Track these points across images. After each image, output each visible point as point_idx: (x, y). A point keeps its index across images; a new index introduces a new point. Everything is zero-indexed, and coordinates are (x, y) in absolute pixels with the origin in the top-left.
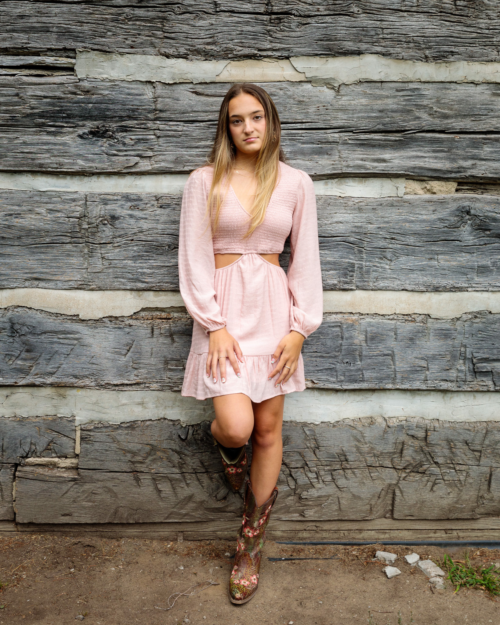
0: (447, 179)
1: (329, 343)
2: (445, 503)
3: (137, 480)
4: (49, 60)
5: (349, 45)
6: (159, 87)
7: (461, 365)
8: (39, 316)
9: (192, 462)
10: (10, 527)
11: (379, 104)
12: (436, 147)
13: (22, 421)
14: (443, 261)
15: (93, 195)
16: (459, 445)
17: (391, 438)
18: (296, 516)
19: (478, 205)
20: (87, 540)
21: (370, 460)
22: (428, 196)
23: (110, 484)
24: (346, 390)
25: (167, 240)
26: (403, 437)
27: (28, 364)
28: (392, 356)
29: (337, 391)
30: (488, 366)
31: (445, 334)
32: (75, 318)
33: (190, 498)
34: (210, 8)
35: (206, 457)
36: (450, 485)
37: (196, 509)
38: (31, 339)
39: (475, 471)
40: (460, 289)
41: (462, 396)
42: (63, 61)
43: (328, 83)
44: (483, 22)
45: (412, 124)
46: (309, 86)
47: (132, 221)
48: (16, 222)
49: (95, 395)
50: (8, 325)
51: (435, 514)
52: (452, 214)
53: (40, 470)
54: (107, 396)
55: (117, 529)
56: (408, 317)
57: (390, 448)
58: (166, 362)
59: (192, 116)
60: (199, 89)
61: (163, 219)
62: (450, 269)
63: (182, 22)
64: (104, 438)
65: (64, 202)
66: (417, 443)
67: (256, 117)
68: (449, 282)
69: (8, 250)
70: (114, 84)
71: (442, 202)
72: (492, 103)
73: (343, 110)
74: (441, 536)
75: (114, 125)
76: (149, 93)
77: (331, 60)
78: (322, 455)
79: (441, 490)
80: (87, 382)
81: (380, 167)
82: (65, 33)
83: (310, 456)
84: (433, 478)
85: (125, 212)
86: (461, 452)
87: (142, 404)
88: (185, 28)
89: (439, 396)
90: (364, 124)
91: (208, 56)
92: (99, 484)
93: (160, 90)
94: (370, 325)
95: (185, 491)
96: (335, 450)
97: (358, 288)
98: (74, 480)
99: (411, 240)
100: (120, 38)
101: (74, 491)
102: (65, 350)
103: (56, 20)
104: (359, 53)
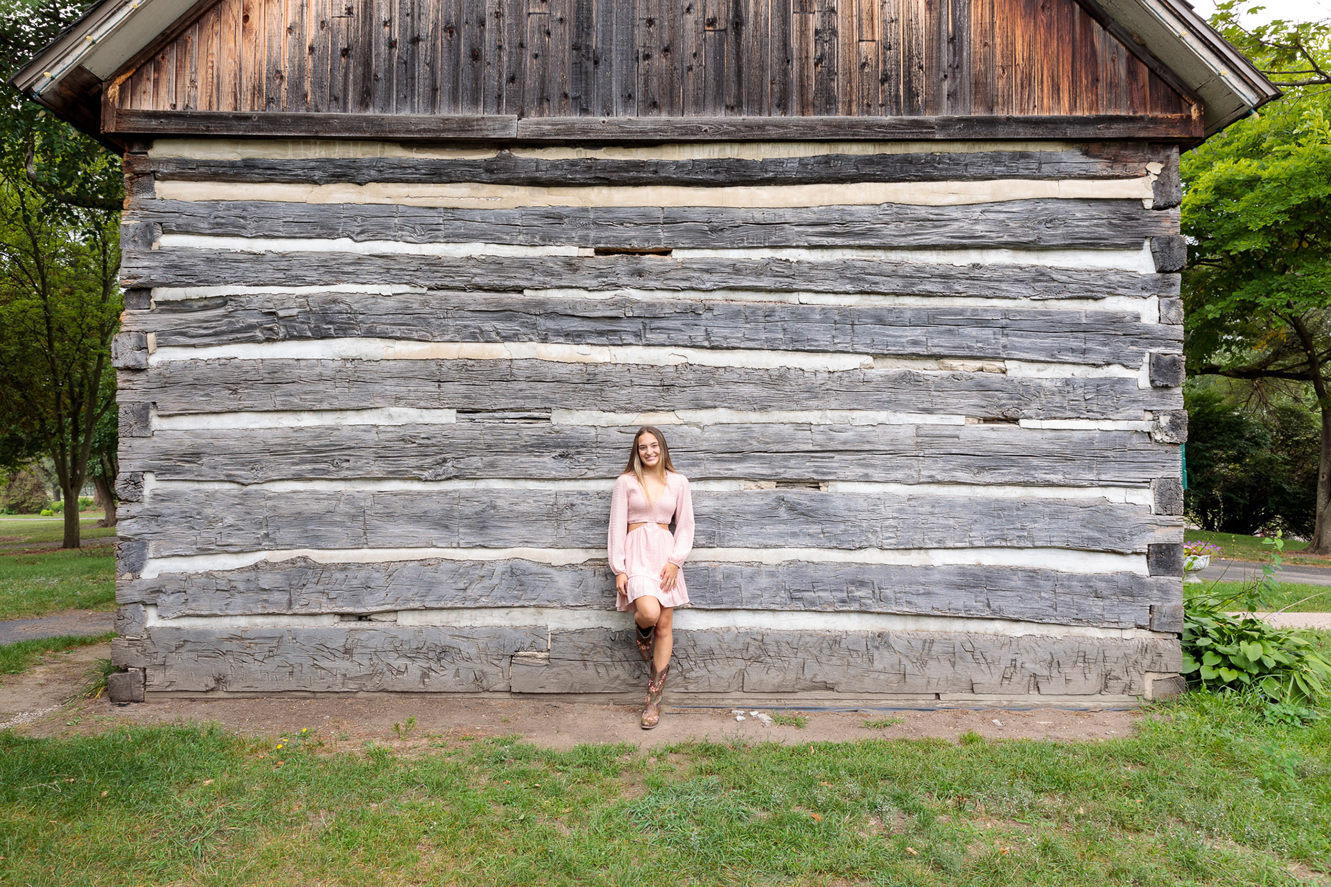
0: (769, 480)
1: (701, 580)
2: (776, 681)
3: (585, 665)
4: (536, 414)
5: (709, 403)
6: (599, 428)
7: (783, 594)
8: (528, 564)
9: (619, 654)
10: (508, 695)
11: (727, 436)
12: (762, 461)
13: (516, 628)
14: (769, 529)
15: (560, 492)
16: (784, 644)
17: (741, 640)
18: (682, 690)
19: (789, 495)
20: (554, 704)
21: (728, 654)
22: (759, 490)
23: (568, 668)
24: (712, 610)
25: (604, 518)
26: (748, 640)
27: (520, 593)
28: (740, 588)
29: (707, 610)
30: (799, 595)
31: (772, 574)
32: (549, 565)
33: (617, 677)
34: (628, 383)
35: (627, 651)
36: (778, 670)
37: (621, 685)
38: (523, 578)
39: (793, 661)
40: (780, 547)
41: (785, 613)
42: (544, 415)
43: (697, 425)
44: (787, 388)
45: (747, 448)
46: (686, 427)
47: (583, 507)
48: (516, 508)
49: (560, 612)
50: (509, 570)
51: (769, 689)
52: (773, 501)
53: (526, 659)
54: (567, 613)
55: (572, 697)
56: (749, 564)
57: (740, 646)
58: (603, 592)
59: (618, 445)
60: (622, 429)
61: (601, 505)
62: (773, 534)
63: (613, 391)
64: (565, 639)
65: (543, 496)
66: (757, 643)
67: (654, 446)
68: (774, 542)
69: (510, 525)
70: (573, 428)
71: (767, 494)
72: (794, 434)
73: (707, 440)
74: (774, 704)
75: (572, 451)
76: (593, 432)
77: (698, 411)
78: (698, 650)
79: (773, 673)
80: (555, 604)
81: (729, 473)
82: (546, 399)
83: (690, 651)
84: (767, 666)
85: (579, 502)
86: (784, 647)
87: (588, 618)
88: (614, 395)
89: (770, 614)
90: (719, 449)
91: (627, 410)
92: (562, 668)
93: (599, 431)
94: (725, 568)
95: (614, 673)
96: (706, 647)
97: (718, 546)
98: (547, 665)
99: (749, 517)
100: (577, 401)
101: (546, 672)
102: (543, 584)
103: (540, 392)
104: (715, 407)
